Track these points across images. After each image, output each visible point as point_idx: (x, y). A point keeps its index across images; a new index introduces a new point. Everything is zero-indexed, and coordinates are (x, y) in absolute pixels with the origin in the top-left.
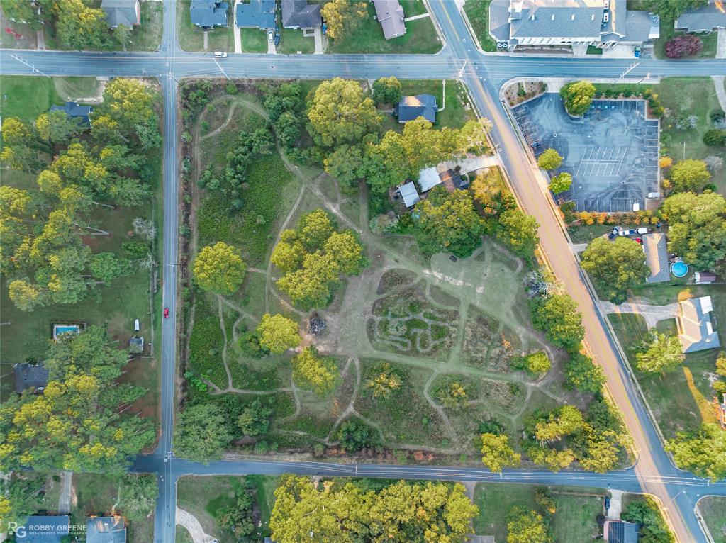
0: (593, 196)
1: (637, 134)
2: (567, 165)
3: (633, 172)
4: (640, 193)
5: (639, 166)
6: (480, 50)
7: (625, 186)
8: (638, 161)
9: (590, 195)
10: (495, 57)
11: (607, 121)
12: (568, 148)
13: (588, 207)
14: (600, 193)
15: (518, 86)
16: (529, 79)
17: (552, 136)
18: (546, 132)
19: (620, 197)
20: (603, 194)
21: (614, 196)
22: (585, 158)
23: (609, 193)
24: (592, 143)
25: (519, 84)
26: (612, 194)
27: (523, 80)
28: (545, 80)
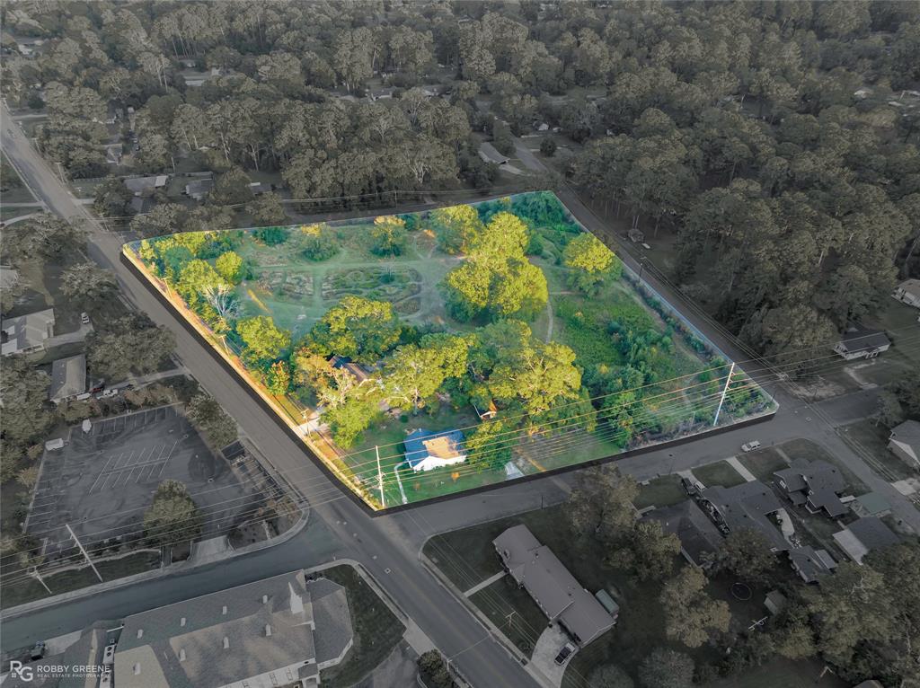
0: (152, 426)
1: (68, 515)
2: (191, 450)
3: (83, 467)
4: (77, 447)
5: (70, 477)
6: (354, 564)
7: (99, 448)
8: (71, 481)
9: (156, 426)
10: (327, 562)
11: (119, 519)
12: (189, 469)
13: (161, 414)
14: (141, 432)
15: (279, 528)
16: (260, 545)
17: (215, 478)
18: (226, 480)
19: (110, 435)
20: (137, 431)
21: (117, 435)
22: (161, 465)
23: (127, 435)
24: (149, 485)
25: (278, 534)
26: (123, 435)
27: (271, 541)
28: (231, 553)
